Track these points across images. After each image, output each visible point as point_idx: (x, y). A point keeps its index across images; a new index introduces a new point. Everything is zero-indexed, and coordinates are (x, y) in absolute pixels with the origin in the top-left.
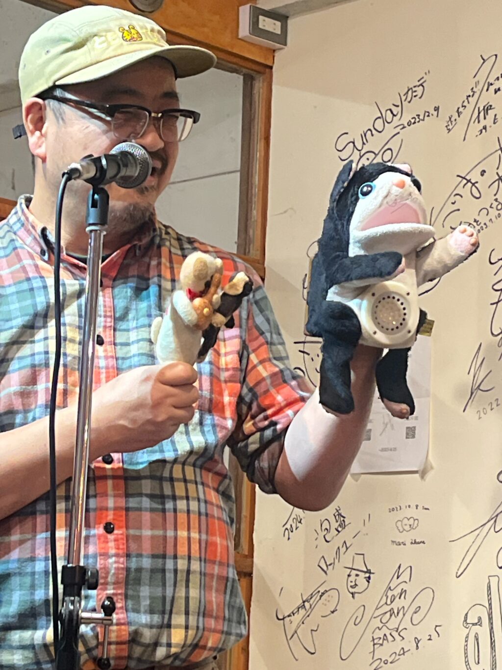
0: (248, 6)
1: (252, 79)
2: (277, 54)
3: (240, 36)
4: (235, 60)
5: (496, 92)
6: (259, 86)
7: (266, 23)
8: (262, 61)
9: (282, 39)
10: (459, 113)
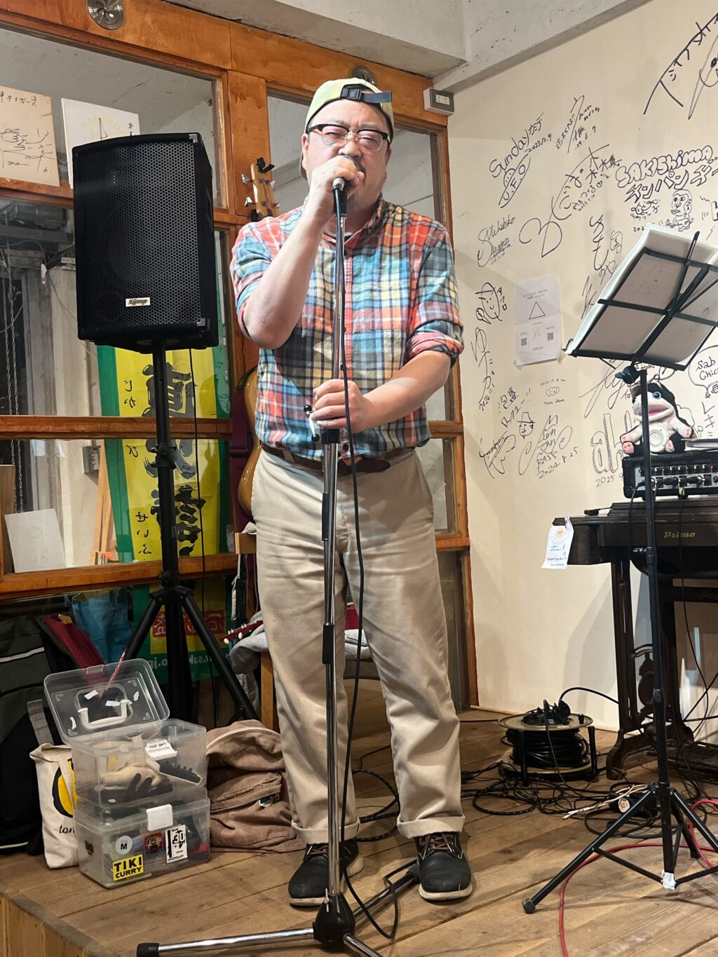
0: (428, 90)
1: (436, 135)
2: (450, 119)
3: (426, 109)
4: (424, 124)
5: (585, 119)
6: (440, 139)
7: (441, 99)
8: (441, 123)
9: (451, 107)
10: (563, 136)
